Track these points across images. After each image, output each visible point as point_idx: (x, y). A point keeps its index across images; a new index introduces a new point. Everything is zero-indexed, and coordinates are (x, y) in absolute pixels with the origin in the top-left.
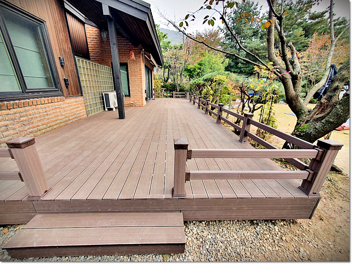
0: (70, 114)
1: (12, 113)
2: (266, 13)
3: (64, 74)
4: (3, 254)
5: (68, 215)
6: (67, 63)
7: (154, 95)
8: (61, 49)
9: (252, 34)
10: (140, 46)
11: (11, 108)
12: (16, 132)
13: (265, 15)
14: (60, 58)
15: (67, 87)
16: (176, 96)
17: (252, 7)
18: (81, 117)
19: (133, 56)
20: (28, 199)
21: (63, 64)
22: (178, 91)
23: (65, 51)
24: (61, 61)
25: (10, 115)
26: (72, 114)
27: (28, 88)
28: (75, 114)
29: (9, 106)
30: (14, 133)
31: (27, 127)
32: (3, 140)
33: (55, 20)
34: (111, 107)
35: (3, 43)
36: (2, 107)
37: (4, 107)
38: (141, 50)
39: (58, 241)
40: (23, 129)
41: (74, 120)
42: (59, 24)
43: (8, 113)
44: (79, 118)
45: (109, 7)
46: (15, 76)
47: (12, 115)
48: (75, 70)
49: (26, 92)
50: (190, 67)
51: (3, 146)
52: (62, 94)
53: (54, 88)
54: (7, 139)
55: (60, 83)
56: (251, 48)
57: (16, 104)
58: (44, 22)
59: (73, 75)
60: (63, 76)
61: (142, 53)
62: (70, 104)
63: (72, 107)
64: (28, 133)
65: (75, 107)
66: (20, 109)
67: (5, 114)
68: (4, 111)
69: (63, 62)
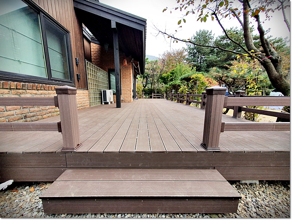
0: (78, 103)
1: (39, 93)
2: (218, 37)
3: (77, 70)
4: (32, 211)
5: (98, 170)
6: (80, 64)
7: (137, 96)
8: (77, 52)
9: (210, 51)
10: (130, 57)
11: (39, 89)
12: (40, 110)
13: (218, 38)
14: (76, 59)
15: (78, 81)
16: (154, 96)
17: (208, 34)
18: (86, 107)
19: (126, 63)
20: (62, 151)
21: (78, 63)
22: (156, 93)
23: (79, 55)
24: (77, 61)
25: (37, 95)
26: (80, 103)
27: (52, 77)
28: (82, 103)
29: (38, 87)
30: (38, 110)
31: (48, 107)
32: (29, 115)
33: (76, 33)
34: (107, 101)
35: (42, 44)
36: (34, 87)
37: (35, 87)
38: (131, 59)
39: (97, 192)
40: (45, 108)
41: (80, 108)
42: (78, 36)
43: (36, 93)
44: (84, 107)
45: (116, 22)
46: (45, 68)
47: (39, 95)
48: (85, 69)
49: (51, 79)
50: (164, 75)
51: (28, 120)
52: (74, 86)
53: (69, 80)
54: (32, 114)
55: (74, 77)
56: (210, 61)
57: (43, 87)
58: (69, 32)
59: (83, 73)
60: (76, 73)
61: (132, 61)
62: (79, 95)
63: (80, 97)
64: (48, 112)
65: (82, 97)
66: (46, 91)
67: (34, 93)
68: (34, 91)
69: (78, 61)
